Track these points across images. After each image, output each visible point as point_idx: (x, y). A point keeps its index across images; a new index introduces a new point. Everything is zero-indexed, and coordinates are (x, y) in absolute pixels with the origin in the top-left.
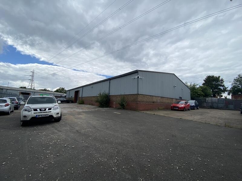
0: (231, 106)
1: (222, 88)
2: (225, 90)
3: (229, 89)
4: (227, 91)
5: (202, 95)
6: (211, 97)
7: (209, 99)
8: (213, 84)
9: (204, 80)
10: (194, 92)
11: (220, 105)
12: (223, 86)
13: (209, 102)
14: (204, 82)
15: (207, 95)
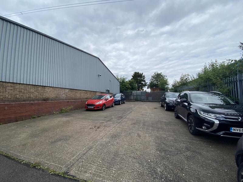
0: (150, 98)
1: (143, 83)
2: (145, 85)
3: (148, 84)
4: (146, 85)
5: (130, 88)
6: (136, 90)
7: (134, 92)
8: (138, 80)
9: (132, 76)
10: (123, 85)
11: (143, 98)
12: (145, 81)
13: (134, 94)
14: (132, 77)
15: (133, 89)
